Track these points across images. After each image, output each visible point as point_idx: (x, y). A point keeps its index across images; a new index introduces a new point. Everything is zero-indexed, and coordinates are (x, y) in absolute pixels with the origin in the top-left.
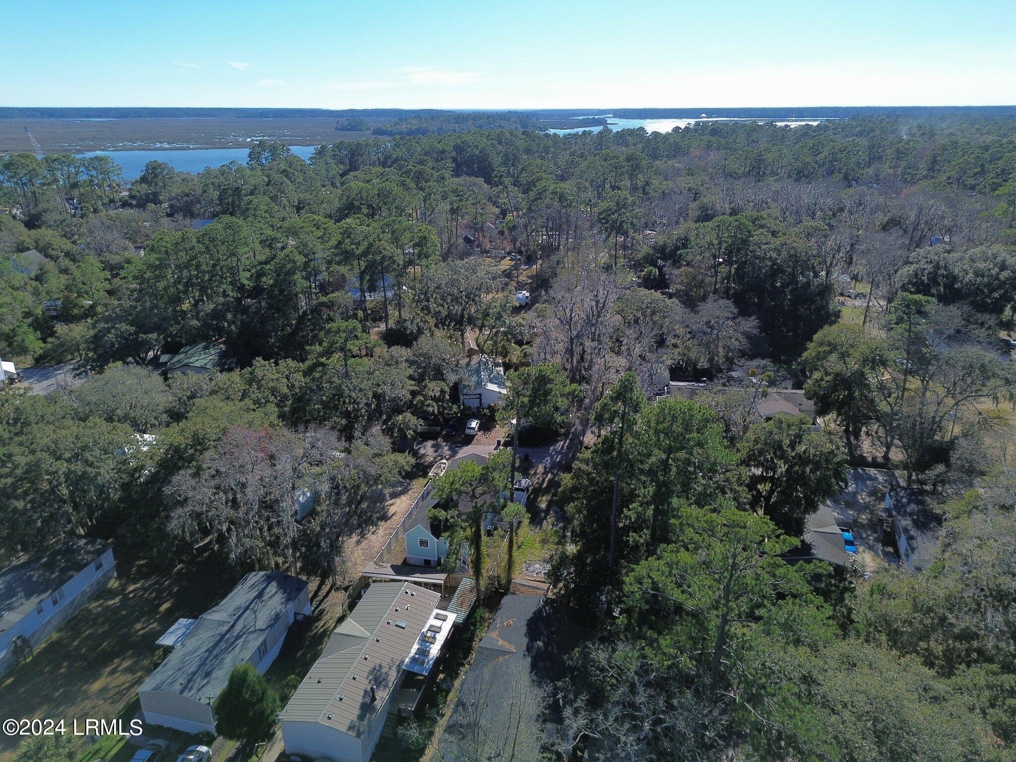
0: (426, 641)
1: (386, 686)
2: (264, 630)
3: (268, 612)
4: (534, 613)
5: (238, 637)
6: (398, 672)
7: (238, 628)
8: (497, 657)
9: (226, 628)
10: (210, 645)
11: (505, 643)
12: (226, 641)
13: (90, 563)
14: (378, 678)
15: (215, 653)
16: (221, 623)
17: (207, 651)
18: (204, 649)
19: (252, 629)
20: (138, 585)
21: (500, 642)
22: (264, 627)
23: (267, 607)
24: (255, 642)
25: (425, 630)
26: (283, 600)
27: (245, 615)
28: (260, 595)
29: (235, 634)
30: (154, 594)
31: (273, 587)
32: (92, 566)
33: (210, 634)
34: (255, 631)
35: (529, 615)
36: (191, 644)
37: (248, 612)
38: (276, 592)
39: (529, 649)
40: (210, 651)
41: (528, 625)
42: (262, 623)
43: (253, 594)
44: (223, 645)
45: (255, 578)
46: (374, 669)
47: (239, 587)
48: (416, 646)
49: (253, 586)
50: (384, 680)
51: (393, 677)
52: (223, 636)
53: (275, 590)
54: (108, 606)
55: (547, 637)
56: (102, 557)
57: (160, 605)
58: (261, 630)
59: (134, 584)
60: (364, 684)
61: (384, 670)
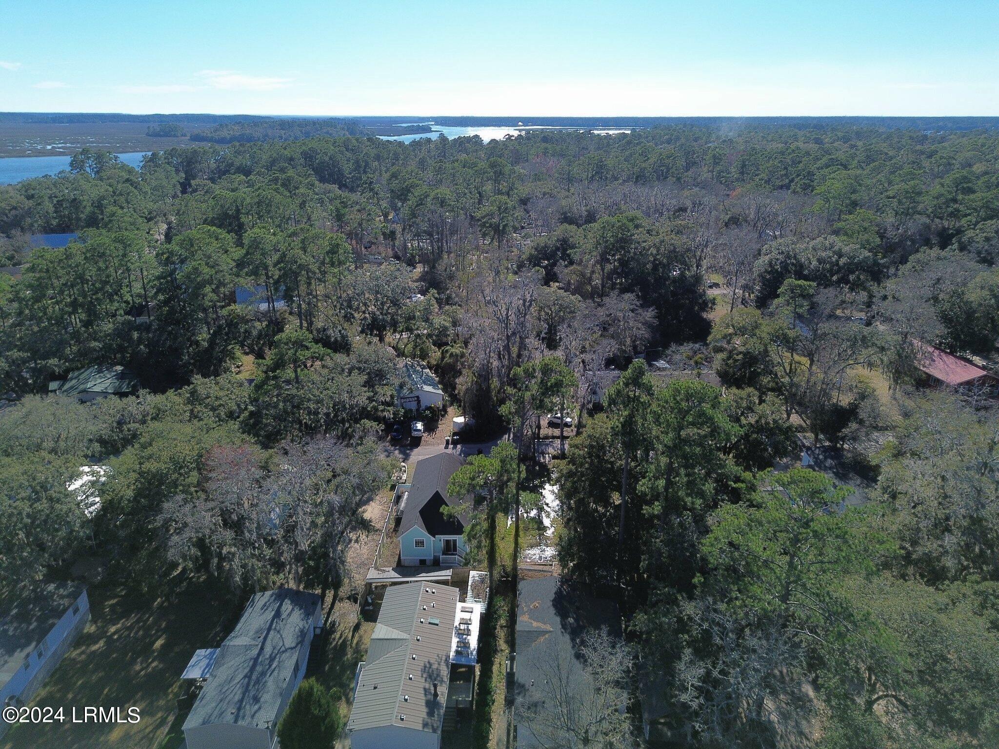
0: (463, 634)
1: (442, 681)
2: (294, 648)
3: (292, 629)
4: (555, 593)
5: (272, 659)
6: (447, 667)
7: (268, 650)
8: (537, 637)
9: (255, 652)
10: (246, 671)
11: (540, 624)
12: (261, 664)
13: (68, 607)
14: (431, 675)
15: (254, 677)
16: (248, 648)
17: (245, 677)
18: (241, 676)
19: (283, 649)
20: (119, 626)
21: (535, 624)
22: (293, 645)
23: (288, 626)
24: (289, 662)
25: (456, 623)
26: (302, 616)
27: (270, 636)
28: (278, 614)
29: (268, 656)
30: (141, 633)
31: (287, 606)
32: (71, 610)
33: (239, 660)
34: (286, 650)
35: (552, 596)
36: (223, 673)
37: (272, 632)
38: (293, 609)
39: (564, 626)
40: (248, 676)
41: (554, 605)
42: (290, 642)
43: (270, 615)
44: (259, 669)
45: (261, 599)
46: (425, 667)
47: (250, 610)
48: (455, 640)
49: (265, 607)
50: (438, 675)
51: (445, 672)
52: (256, 660)
53: (290, 607)
54: (94, 652)
55: (575, 613)
56: (78, 600)
57: (154, 643)
58: (292, 649)
59: (114, 625)
60: (421, 683)
61: (435, 666)
